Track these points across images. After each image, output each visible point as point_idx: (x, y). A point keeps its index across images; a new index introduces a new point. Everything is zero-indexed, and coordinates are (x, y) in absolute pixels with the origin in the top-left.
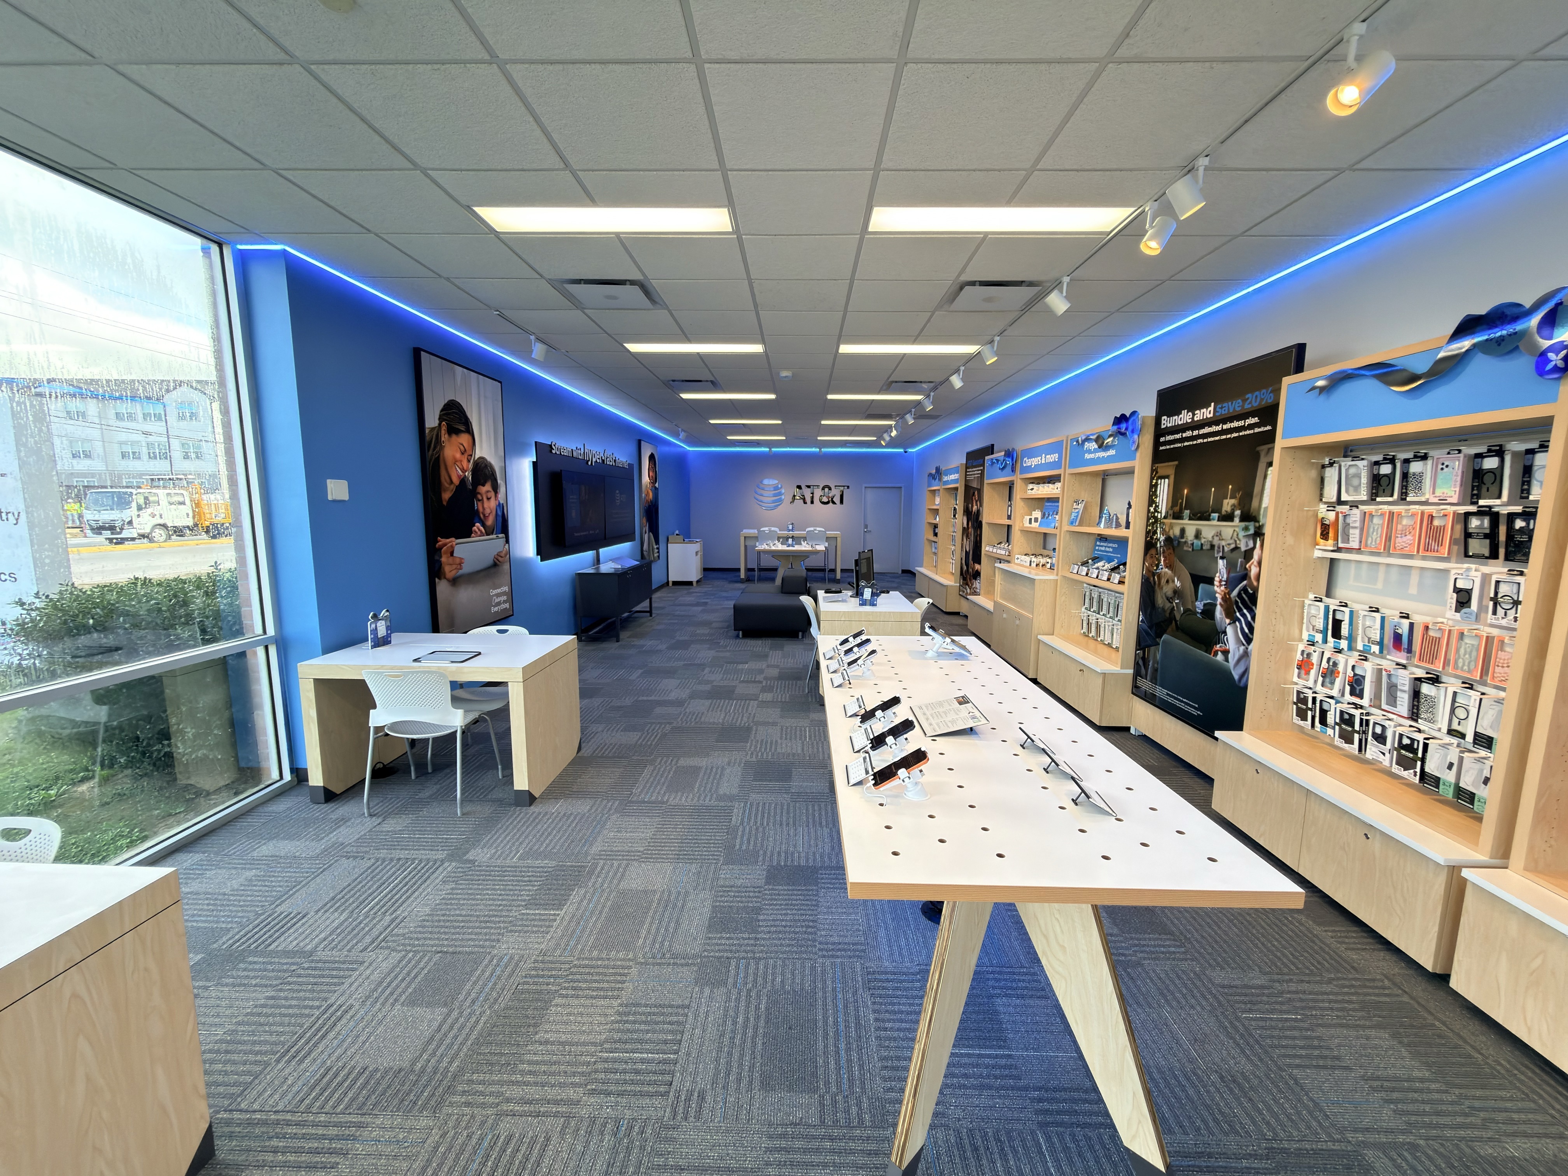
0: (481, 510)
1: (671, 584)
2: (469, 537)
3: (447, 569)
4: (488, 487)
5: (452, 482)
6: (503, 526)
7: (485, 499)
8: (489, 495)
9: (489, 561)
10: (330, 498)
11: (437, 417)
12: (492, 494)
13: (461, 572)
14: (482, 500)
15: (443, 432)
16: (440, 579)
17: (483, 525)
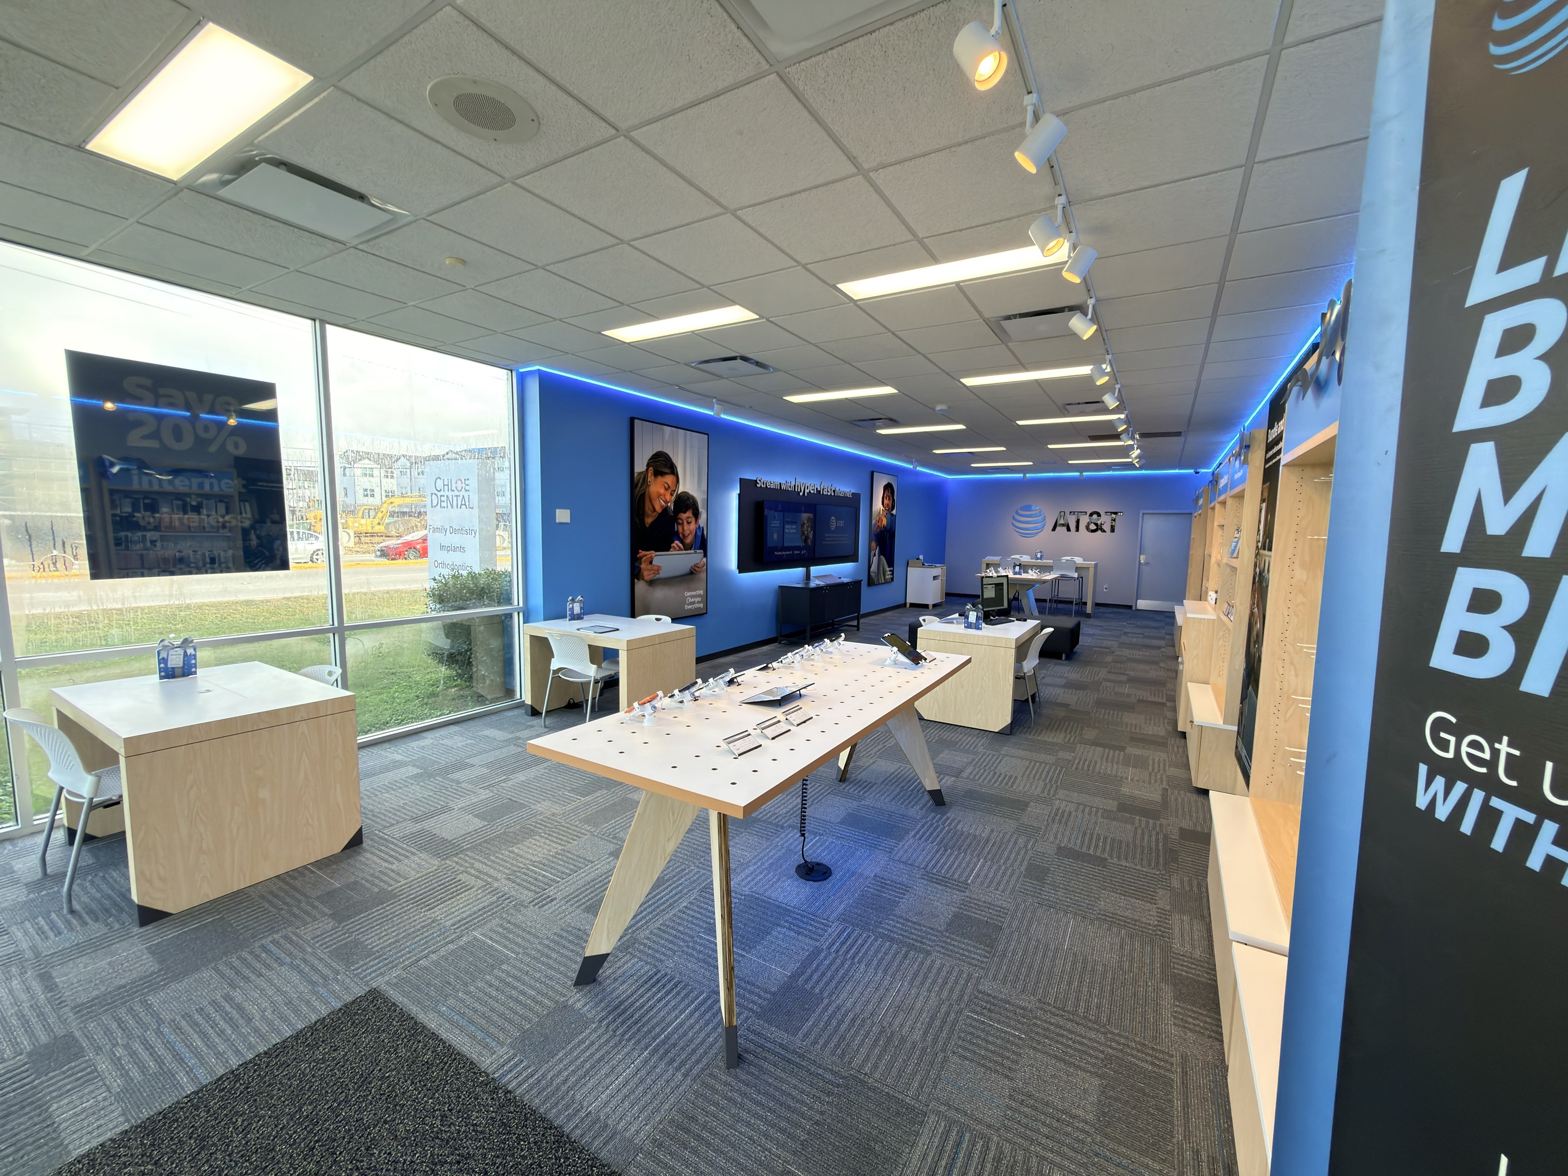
0: (680, 530)
1: (908, 606)
2: (668, 550)
3: (645, 573)
4: (689, 514)
5: (654, 510)
6: (702, 543)
7: (685, 523)
8: (690, 520)
9: (686, 570)
10: (557, 521)
11: (645, 464)
12: (693, 520)
13: (657, 576)
14: (683, 523)
15: (650, 474)
16: (638, 579)
17: (682, 542)
